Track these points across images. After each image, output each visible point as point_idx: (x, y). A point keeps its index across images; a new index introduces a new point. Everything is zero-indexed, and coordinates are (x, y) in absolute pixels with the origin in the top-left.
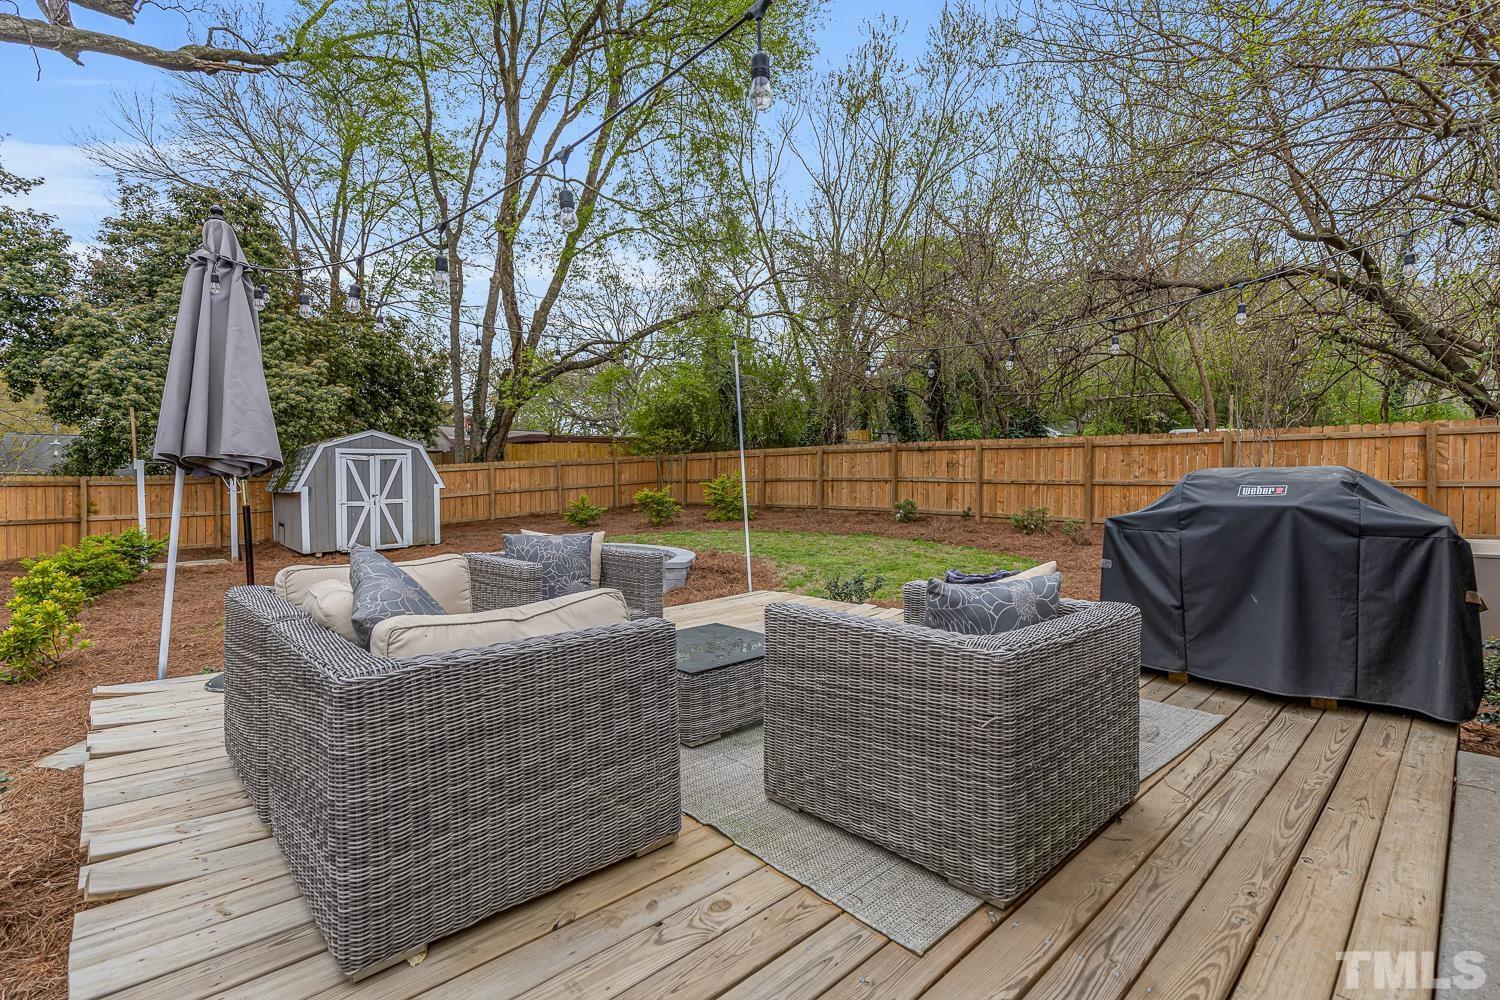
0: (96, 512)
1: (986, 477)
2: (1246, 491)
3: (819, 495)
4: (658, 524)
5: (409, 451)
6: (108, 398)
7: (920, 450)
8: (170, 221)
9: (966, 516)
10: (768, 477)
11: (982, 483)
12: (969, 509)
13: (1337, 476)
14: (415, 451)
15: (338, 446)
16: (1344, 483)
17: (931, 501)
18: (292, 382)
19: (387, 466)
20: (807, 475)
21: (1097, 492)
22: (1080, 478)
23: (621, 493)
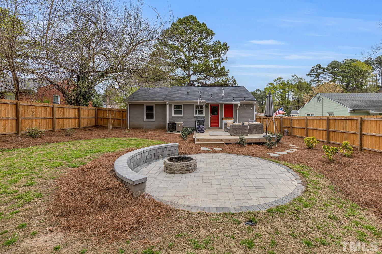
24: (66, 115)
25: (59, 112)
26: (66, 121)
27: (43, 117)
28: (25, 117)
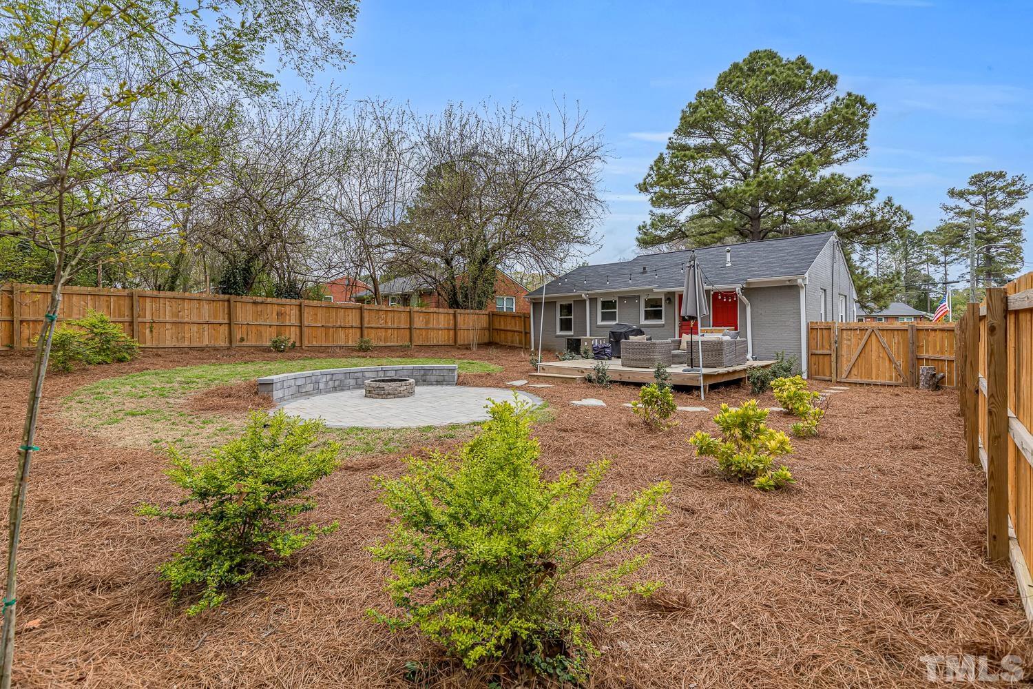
1: (306, 322)
7: (253, 303)
11: (304, 327)
12: (295, 342)
22: (358, 325)
24: (433, 324)
25: (421, 318)
26: (432, 334)
27: (396, 326)
28: (372, 326)
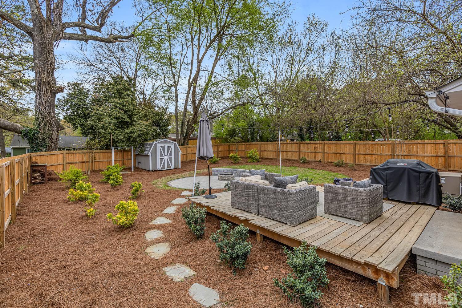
0: (96, 159)
1: (325, 151)
2: (399, 164)
3: (277, 155)
4: (235, 163)
5: (174, 144)
6: (104, 131)
7: (307, 144)
8: (110, 84)
9: (320, 162)
10: (262, 150)
11: (324, 153)
12: (321, 160)
13: (416, 162)
14: (175, 144)
15: (158, 143)
16: (417, 164)
17: (311, 158)
18: (144, 126)
19: (169, 148)
20: (274, 150)
21: (357, 156)
22: (352, 152)
23: (219, 154)
